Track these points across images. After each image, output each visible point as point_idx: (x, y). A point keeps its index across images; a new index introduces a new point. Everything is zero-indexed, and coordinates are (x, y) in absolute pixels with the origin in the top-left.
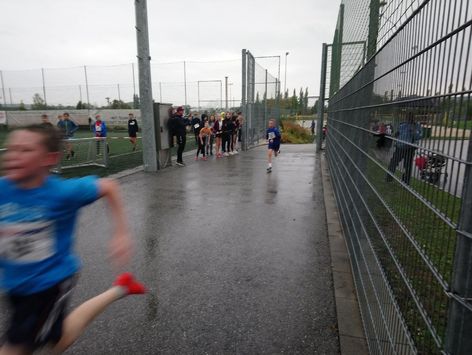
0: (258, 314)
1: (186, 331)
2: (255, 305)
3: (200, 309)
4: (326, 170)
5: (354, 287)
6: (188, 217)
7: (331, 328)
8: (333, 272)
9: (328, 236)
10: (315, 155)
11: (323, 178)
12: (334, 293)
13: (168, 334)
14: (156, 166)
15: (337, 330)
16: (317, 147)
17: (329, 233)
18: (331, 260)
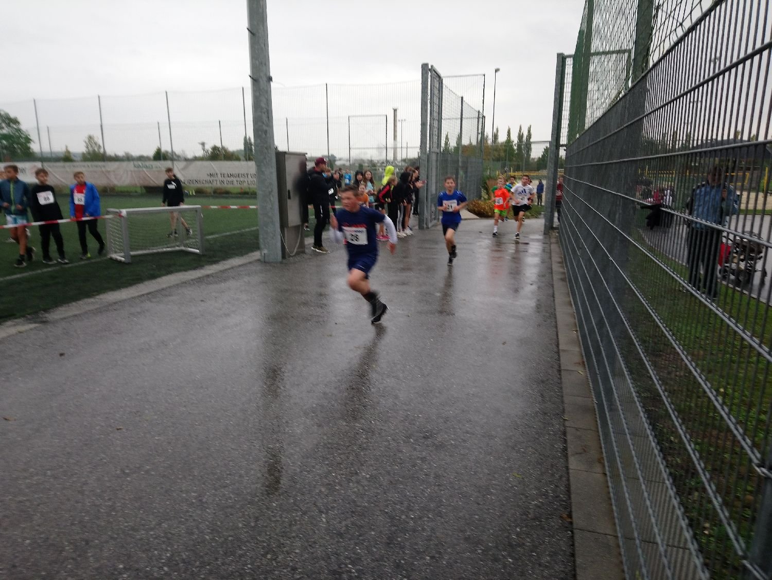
0: (441, 490)
1: (327, 513)
2: (437, 476)
3: (349, 481)
4: (559, 263)
5: (602, 453)
6: (331, 336)
7: (561, 517)
8: (568, 428)
9: (559, 371)
10: (541, 237)
11: (554, 275)
12: (567, 460)
13: (297, 516)
14: (280, 253)
15: (570, 520)
16: (545, 225)
17: (562, 366)
18: (564, 410)
